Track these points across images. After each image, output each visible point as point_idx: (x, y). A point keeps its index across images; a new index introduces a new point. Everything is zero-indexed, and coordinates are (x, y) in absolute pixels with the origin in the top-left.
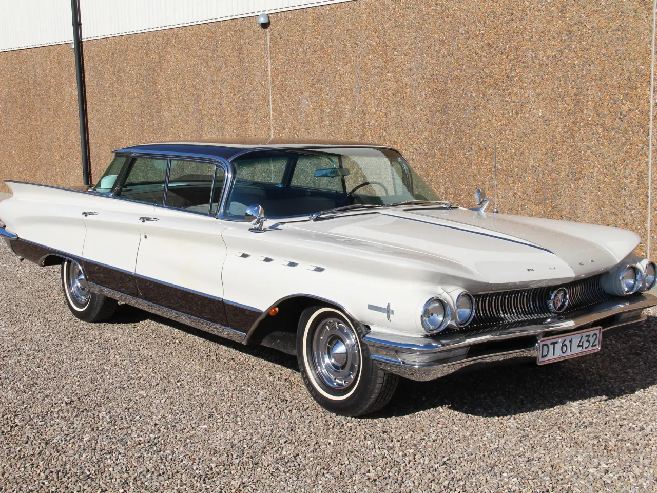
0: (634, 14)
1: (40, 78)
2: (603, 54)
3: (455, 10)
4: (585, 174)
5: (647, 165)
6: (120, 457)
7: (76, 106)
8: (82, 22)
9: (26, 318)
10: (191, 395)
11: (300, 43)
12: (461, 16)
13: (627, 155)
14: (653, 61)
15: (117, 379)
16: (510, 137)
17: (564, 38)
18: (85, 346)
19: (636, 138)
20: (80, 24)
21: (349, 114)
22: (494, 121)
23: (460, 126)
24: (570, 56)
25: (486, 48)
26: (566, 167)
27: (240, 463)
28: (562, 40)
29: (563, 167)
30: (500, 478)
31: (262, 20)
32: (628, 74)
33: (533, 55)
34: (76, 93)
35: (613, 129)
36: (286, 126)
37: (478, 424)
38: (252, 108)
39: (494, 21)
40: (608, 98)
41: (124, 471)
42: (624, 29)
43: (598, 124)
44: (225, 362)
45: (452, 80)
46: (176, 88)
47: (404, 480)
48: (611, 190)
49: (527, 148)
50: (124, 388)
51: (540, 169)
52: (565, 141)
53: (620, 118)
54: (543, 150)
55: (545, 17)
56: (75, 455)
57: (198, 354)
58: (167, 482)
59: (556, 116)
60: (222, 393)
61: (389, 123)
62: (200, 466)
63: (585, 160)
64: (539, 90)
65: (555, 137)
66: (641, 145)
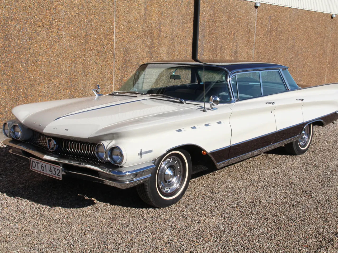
4: (90, 72)
22: (42, 46)
26: (81, 69)
32: (106, 29)
43: (95, 50)
51: (69, 71)
52: (81, 57)
53: (103, 47)
63: (89, 66)
64: (68, 32)
65: (76, 55)
66: (111, 59)
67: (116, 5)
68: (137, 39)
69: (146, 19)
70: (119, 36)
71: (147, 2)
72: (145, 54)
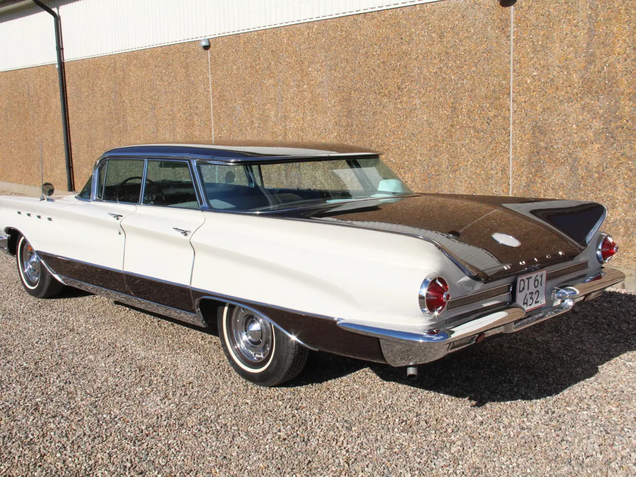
0: (496, 40)
1: (32, 92)
2: (474, 71)
3: (356, 35)
4: (461, 167)
5: (509, 159)
6: (62, 421)
7: (60, 114)
8: (64, 47)
9: (5, 289)
10: (133, 359)
11: (234, 62)
12: (361, 40)
13: (493, 152)
14: (512, 77)
15: (71, 345)
16: (402, 137)
17: (442, 58)
18: (50, 314)
19: (500, 138)
20: (63, 49)
21: (273, 119)
22: (389, 124)
23: (362, 128)
24: (448, 73)
25: (381, 65)
26: (446, 161)
27: (168, 425)
28: (441, 59)
29: (443, 161)
30: (392, 434)
31: (204, 43)
32: (493, 88)
33: (419, 72)
34: (59, 103)
35: (482, 131)
36: (224, 128)
37: (375, 381)
38: (196, 114)
39: (387, 44)
40: (478, 106)
41: (64, 434)
42: (488, 51)
43: (470, 127)
44: (165, 328)
45: (355, 91)
46: (137, 98)
47: (310, 438)
48: (481, 180)
49: (415, 145)
50: (76, 353)
51: (426, 163)
52: (445, 140)
53: (487, 122)
54: (428, 148)
55: (427, 41)
56: (23, 419)
57: (144, 320)
58: (101, 445)
59: (438, 120)
60: (159, 357)
61: (306, 125)
62: (132, 429)
63: (460, 156)
64: (424, 99)
65: (437, 136)
66: (504, 144)
67: (513, 40)
68: (568, 103)
69: (592, 55)
70: (521, 99)
71: (597, 16)
72: (591, 134)
